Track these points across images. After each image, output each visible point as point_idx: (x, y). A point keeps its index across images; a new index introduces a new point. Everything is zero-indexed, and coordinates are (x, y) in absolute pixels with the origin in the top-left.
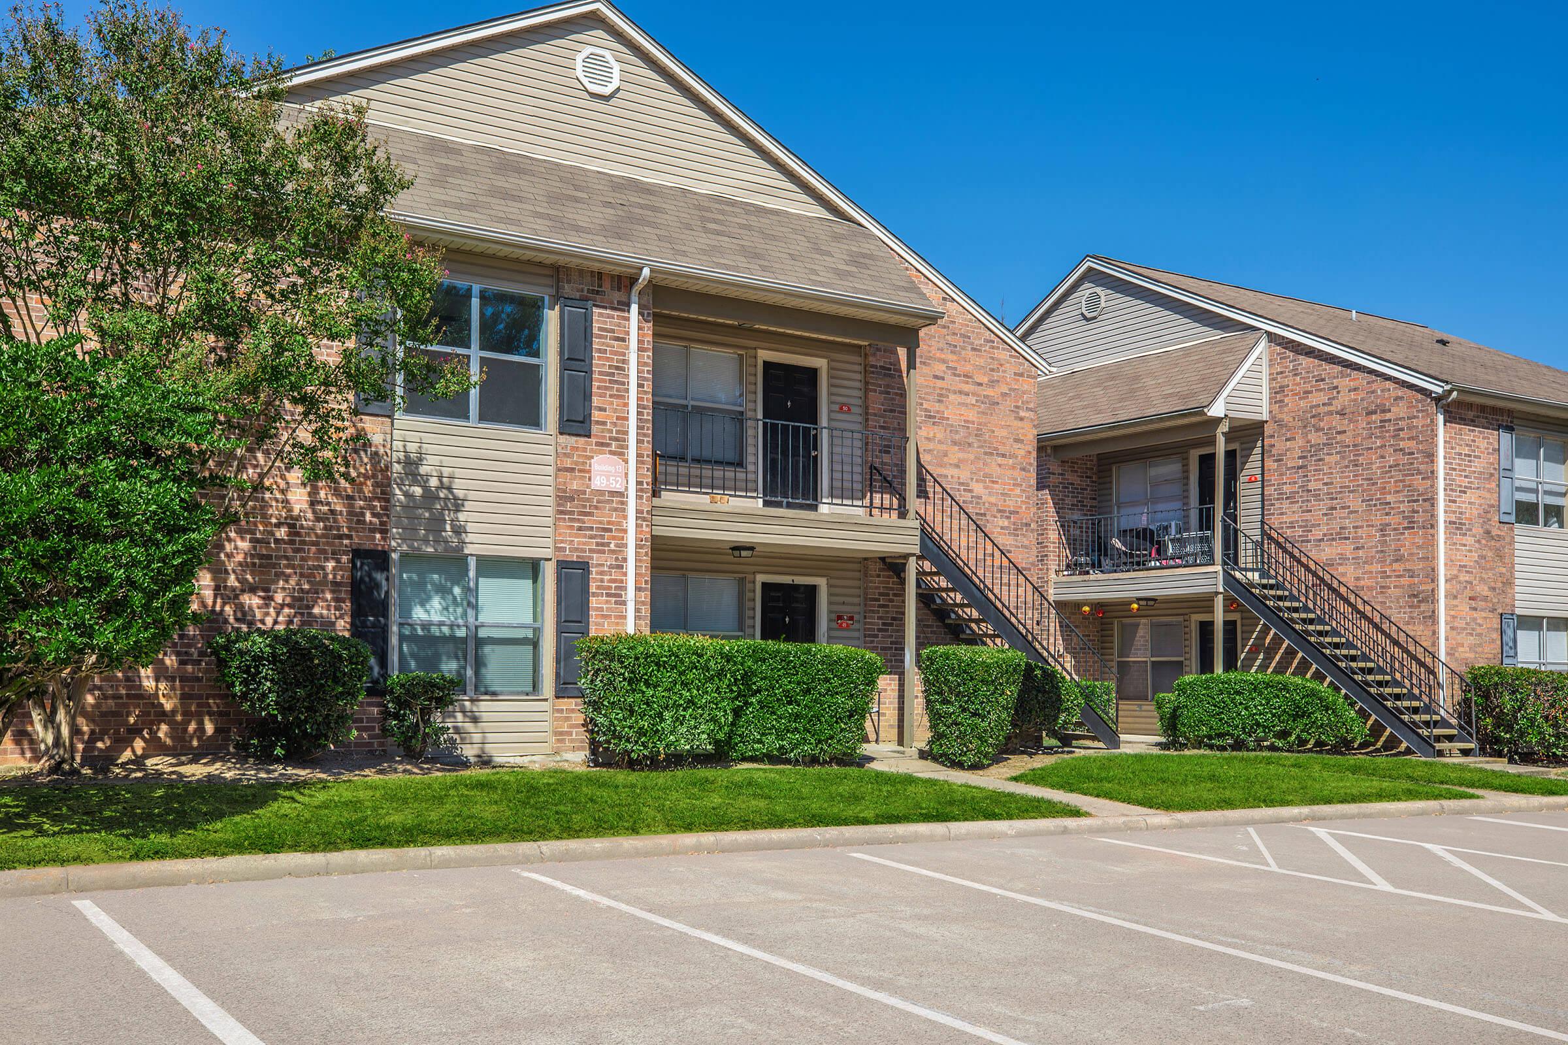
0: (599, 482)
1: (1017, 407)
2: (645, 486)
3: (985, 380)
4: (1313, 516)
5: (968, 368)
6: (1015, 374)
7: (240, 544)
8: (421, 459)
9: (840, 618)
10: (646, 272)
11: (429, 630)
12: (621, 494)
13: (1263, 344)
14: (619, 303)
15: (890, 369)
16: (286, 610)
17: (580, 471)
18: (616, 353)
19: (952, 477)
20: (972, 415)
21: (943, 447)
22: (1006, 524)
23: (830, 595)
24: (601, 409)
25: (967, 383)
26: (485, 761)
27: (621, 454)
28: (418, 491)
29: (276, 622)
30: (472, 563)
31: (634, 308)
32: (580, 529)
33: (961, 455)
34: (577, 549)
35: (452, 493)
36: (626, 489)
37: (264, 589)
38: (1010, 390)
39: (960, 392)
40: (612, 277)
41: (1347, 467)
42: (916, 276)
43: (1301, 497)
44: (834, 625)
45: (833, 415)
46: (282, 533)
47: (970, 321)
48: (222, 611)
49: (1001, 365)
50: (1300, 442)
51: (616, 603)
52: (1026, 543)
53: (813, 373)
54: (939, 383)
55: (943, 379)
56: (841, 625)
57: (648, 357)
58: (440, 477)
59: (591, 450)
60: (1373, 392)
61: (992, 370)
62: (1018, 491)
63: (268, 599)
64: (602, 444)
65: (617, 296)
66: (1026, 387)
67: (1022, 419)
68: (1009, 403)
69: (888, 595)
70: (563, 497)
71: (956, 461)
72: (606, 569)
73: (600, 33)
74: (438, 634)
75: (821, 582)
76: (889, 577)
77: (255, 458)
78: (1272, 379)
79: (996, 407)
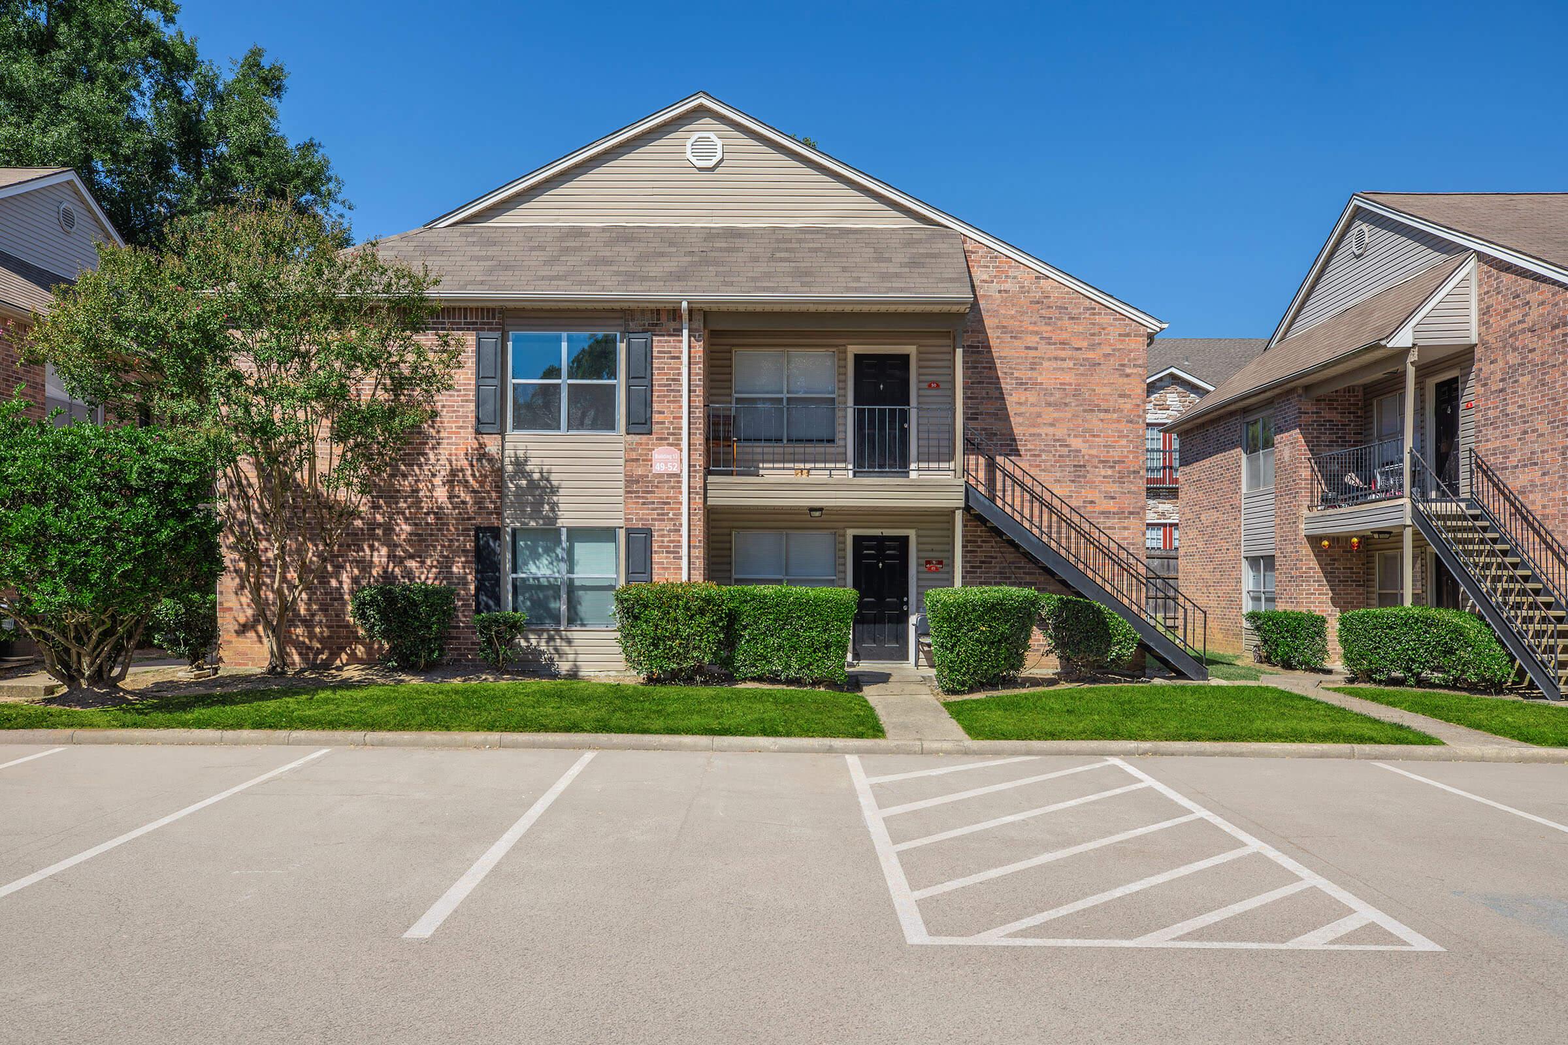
0: (658, 468)
1: (1123, 365)
2: (698, 468)
3: (1085, 344)
4: (1510, 441)
5: (1065, 336)
6: (1120, 335)
7: (404, 527)
8: (526, 461)
9: (928, 562)
10: (685, 304)
11: (539, 581)
12: (678, 475)
13: (1472, 264)
14: (674, 330)
15: (978, 347)
16: (434, 570)
17: (643, 460)
18: (672, 369)
19: (1046, 435)
20: (1069, 378)
21: (1038, 409)
22: (1110, 472)
23: (918, 543)
24: (660, 412)
25: (1064, 349)
26: (573, 675)
27: (677, 445)
28: (524, 482)
29: (427, 578)
30: (564, 531)
31: (685, 332)
32: (644, 504)
33: (1056, 415)
34: (642, 519)
35: (550, 484)
36: (681, 471)
37: (419, 556)
38: (1114, 350)
39: (1056, 359)
40: (668, 311)
41: (1536, 387)
42: (1006, 263)
43: (1502, 422)
44: (923, 569)
45: (922, 392)
46: (431, 519)
47: (1068, 293)
48: (393, 571)
49: (1103, 329)
50: (1501, 364)
51: (674, 558)
52: (1134, 489)
53: (905, 358)
54: (1032, 353)
55: (1036, 349)
56: (930, 568)
57: (700, 368)
58: (541, 473)
59: (653, 444)
60: (1556, 304)
61: (1093, 335)
62: (1124, 442)
63: (423, 562)
64: (661, 439)
65: (673, 325)
66: (1133, 346)
67: (1128, 376)
68: (1113, 362)
69: (976, 542)
70: (630, 481)
71: (1050, 421)
72: (666, 532)
73: (707, 120)
74: (546, 584)
75: (912, 534)
76: (976, 526)
77: (414, 471)
78: (1481, 300)
79: (1097, 368)
